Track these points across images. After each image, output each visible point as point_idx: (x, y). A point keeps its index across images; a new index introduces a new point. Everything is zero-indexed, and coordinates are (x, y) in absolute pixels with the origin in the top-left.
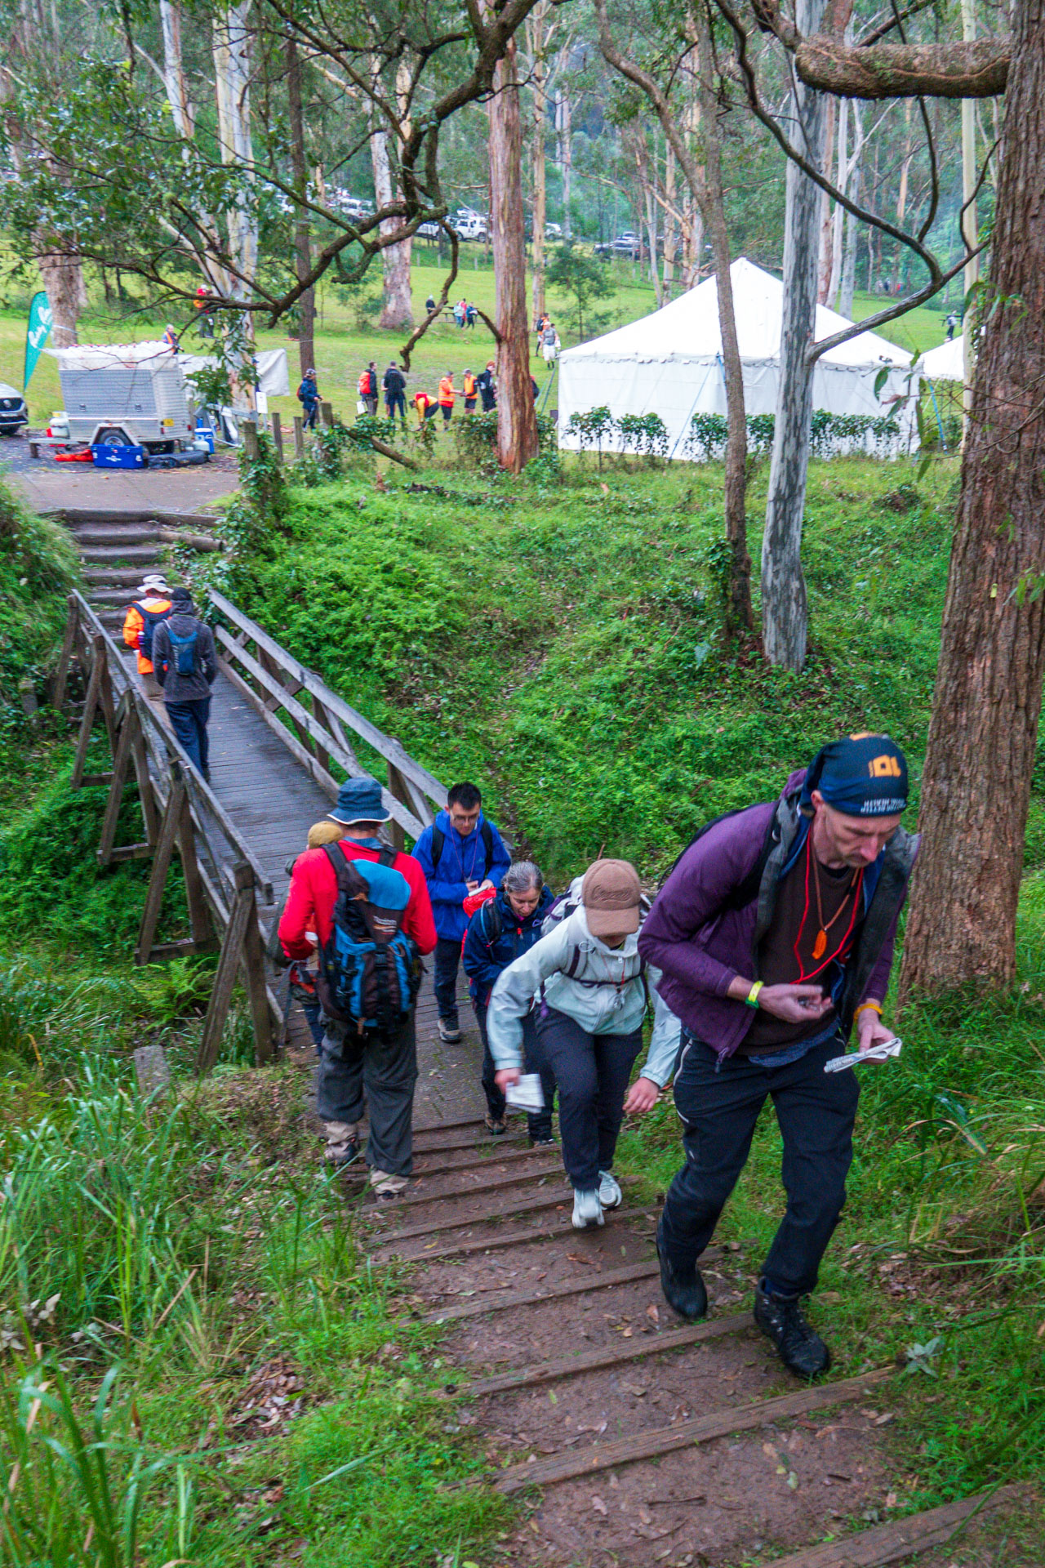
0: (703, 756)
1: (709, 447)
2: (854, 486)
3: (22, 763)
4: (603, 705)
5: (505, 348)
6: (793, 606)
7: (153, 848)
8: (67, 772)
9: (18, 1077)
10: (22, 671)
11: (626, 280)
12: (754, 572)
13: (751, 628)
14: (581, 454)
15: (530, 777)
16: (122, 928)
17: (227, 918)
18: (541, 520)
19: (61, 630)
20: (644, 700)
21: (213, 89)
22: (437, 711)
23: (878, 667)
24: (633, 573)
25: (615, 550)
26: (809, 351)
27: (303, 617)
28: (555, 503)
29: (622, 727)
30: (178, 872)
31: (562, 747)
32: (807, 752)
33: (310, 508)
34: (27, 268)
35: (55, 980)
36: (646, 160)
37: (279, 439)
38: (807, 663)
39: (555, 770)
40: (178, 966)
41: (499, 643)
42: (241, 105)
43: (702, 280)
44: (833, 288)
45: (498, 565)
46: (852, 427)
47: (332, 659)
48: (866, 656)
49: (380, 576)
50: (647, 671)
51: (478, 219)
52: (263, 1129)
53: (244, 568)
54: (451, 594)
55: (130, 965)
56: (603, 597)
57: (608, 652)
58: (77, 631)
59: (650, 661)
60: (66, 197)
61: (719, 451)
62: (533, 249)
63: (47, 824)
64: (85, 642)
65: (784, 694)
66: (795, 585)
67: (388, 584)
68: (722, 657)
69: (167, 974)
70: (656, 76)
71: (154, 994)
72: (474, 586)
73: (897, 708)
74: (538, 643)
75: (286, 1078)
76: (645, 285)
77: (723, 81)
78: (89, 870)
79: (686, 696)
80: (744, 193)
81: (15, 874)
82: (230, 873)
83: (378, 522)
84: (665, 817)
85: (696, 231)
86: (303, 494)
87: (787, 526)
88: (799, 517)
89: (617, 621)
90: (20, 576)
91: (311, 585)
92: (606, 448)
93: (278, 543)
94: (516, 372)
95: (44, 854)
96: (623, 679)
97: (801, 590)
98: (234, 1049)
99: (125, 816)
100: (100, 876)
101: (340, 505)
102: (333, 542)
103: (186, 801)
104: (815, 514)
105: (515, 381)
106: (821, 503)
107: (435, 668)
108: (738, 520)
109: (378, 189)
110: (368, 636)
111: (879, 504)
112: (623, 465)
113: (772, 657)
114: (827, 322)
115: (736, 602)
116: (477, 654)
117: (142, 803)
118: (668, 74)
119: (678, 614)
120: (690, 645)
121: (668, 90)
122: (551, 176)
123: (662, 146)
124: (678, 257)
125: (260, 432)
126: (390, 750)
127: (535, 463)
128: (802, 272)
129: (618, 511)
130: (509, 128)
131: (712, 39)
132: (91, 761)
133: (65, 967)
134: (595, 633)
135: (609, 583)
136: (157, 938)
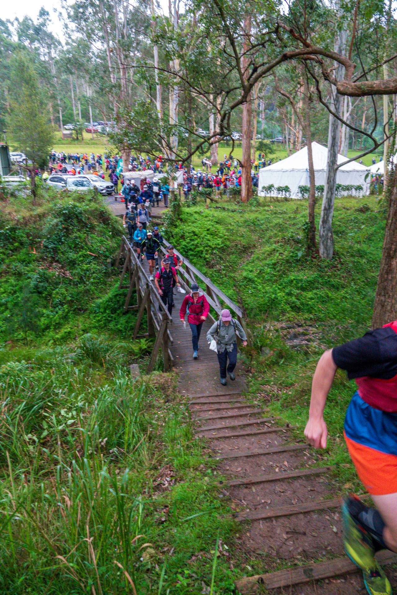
0: (299, 285)
1: (303, 195)
2: (348, 205)
3: (106, 282)
4: (269, 269)
5: (244, 169)
6: (329, 241)
7: (139, 307)
8: (117, 285)
9: (98, 371)
10: (108, 257)
11: (279, 149)
12: (317, 230)
13: (316, 247)
14: (265, 197)
15: (247, 290)
16: (129, 329)
17: (159, 329)
18: (252, 216)
19: (119, 246)
20: (282, 268)
21: (169, 105)
22: (220, 270)
23: (356, 259)
24: (280, 231)
25: (274, 224)
26: (336, 167)
27: (184, 243)
28: (257, 211)
29: (275, 276)
30: (145, 314)
31: (256, 281)
32: (333, 285)
33: (188, 213)
34: (120, 153)
35: (111, 342)
36: (286, 116)
37: (180, 195)
38: (333, 258)
39: (254, 288)
40: (143, 341)
41: (239, 251)
42: (175, 109)
43: (302, 148)
44: (342, 149)
45: (240, 229)
46: (348, 188)
47: (191, 255)
48: (352, 256)
49: (206, 232)
50: (283, 259)
51: (237, 135)
52: (165, 392)
53: (169, 230)
54: (226, 237)
55: (130, 340)
56: (270, 238)
57: (271, 254)
58: (123, 246)
59: (284, 257)
60: (131, 135)
61: (306, 196)
62: (252, 142)
63: (111, 299)
64: (125, 250)
65: (326, 267)
66: (330, 234)
67: (208, 234)
68: (306, 256)
69: (140, 343)
70: (291, 94)
71: (136, 349)
72: (232, 234)
73: (362, 272)
74: (250, 251)
75: (173, 376)
76: (284, 150)
77: (311, 94)
78: (121, 312)
79: (295, 267)
80: (315, 124)
81: (102, 313)
82: (160, 315)
83: (206, 217)
84: (287, 303)
85: (300, 135)
86: (186, 210)
87: (328, 217)
88: (331, 214)
89: (274, 245)
90: (110, 232)
91: (187, 234)
92: (272, 196)
93: (178, 223)
94: (247, 175)
95: (109, 307)
96: (276, 261)
97: (332, 236)
98: (157, 366)
99: (132, 297)
100: (124, 314)
101: (196, 212)
102: (193, 222)
103: (149, 295)
104: (336, 214)
105: (247, 178)
106: (338, 210)
107: (220, 258)
108: (312, 216)
109: (210, 128)
110: (201, 248)
111: (356, 210)
112: (277, 200)
113: (322, 256)
114: (341, 159)
115: (311, 239)
116: (232, 254)
117: (137, 294)
118: (295, 94)
119: (293, 243)
120: (296, 252)
121: (294, 98)
122: (258, 122)
123: (290, 113)
124: (294, 142)
125: (175, 193)
126: (207, 281)
127: (252, 200)
128: (333, 145)
129: (275, 213)
130: (248, 111)
131: (308, 83)
132: (124, 282)
133: (113, 339)
134: (268, 248)
135: (272, 234)
136: (138, 333)
